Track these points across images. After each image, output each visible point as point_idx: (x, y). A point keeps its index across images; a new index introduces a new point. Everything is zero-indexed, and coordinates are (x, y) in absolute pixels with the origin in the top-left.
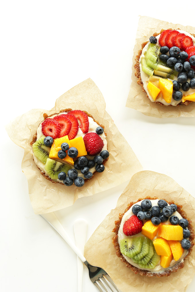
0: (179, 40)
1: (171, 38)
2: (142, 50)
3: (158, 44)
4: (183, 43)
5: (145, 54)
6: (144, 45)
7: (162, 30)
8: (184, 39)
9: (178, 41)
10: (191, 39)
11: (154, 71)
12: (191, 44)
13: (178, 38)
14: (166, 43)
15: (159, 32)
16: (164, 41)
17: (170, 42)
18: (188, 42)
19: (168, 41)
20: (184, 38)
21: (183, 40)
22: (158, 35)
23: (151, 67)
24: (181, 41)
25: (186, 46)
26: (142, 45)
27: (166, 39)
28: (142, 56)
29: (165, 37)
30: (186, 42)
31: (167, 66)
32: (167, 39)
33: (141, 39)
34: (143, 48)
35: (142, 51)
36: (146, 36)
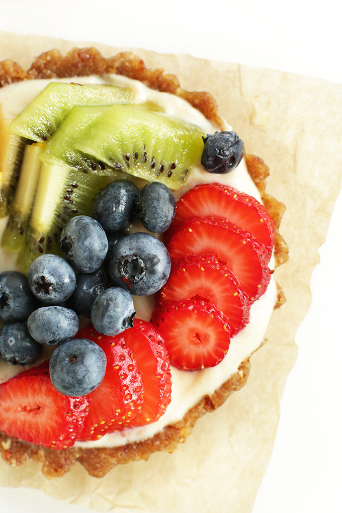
0: (208, 291)
1: (223, 248)
2: (179, 91)
3: (200, 176)
4: (189, 314)
5: (152, 107)
6: (202, 104)
7: (280, 204)
8: (211, 324)
9: (201, 288)
10: (211, 362)
11: (38, 140)
12: (188, 359)
13: (217, 290)
14: (198, 218)
15: (275, 189)
16: (209, 208)
17: (201, 243)
18: (193, 343)
19: (201, 229)
20: (217, 323)
21: (202, 316)
22: (257, 184)
23: (59, 125)
24: (199, 303)
25: (175, 332)
26: (204, 93)
27: (219, 219)
28: (142, 91)
29: (233, 217)
30: (192, 330)
31: (64, 217)
32: (217, 227)
33: (241, 93)
34: (188, 100)
35: (172, 92)
36: (257, 121)
